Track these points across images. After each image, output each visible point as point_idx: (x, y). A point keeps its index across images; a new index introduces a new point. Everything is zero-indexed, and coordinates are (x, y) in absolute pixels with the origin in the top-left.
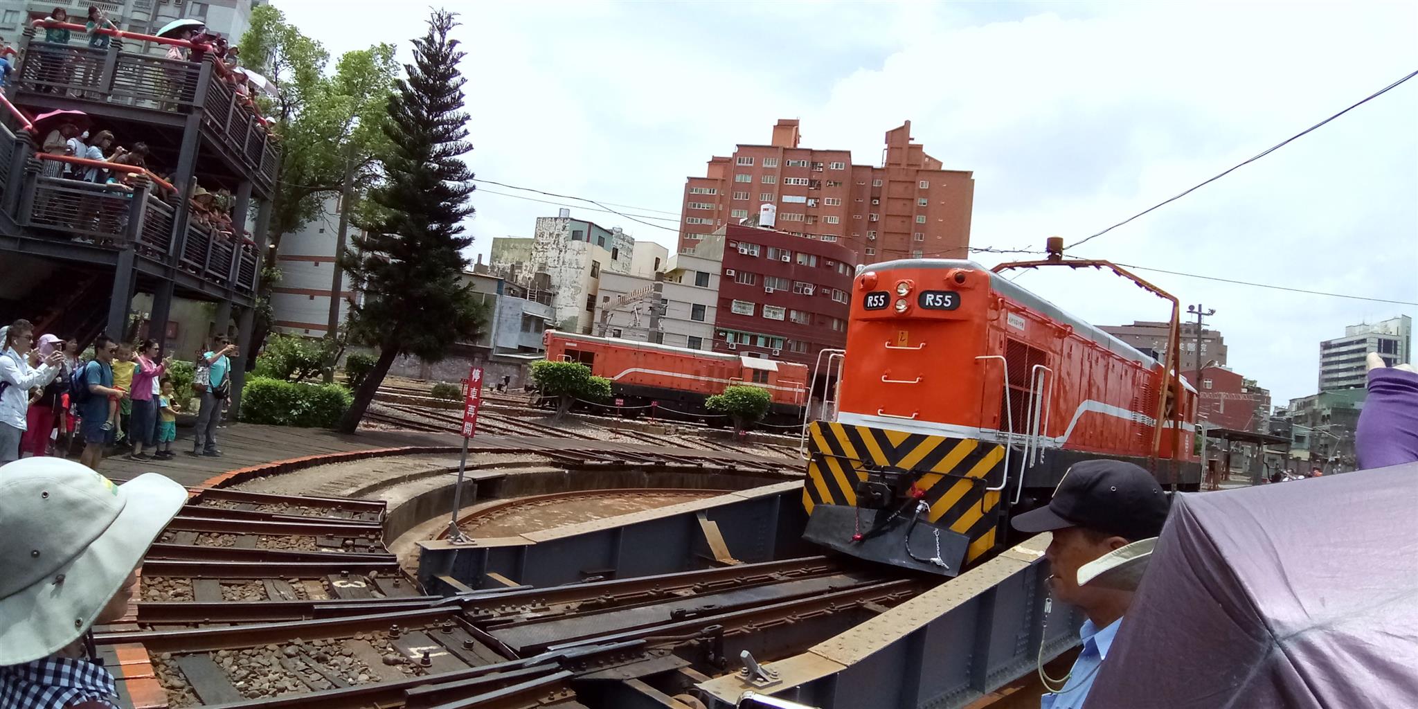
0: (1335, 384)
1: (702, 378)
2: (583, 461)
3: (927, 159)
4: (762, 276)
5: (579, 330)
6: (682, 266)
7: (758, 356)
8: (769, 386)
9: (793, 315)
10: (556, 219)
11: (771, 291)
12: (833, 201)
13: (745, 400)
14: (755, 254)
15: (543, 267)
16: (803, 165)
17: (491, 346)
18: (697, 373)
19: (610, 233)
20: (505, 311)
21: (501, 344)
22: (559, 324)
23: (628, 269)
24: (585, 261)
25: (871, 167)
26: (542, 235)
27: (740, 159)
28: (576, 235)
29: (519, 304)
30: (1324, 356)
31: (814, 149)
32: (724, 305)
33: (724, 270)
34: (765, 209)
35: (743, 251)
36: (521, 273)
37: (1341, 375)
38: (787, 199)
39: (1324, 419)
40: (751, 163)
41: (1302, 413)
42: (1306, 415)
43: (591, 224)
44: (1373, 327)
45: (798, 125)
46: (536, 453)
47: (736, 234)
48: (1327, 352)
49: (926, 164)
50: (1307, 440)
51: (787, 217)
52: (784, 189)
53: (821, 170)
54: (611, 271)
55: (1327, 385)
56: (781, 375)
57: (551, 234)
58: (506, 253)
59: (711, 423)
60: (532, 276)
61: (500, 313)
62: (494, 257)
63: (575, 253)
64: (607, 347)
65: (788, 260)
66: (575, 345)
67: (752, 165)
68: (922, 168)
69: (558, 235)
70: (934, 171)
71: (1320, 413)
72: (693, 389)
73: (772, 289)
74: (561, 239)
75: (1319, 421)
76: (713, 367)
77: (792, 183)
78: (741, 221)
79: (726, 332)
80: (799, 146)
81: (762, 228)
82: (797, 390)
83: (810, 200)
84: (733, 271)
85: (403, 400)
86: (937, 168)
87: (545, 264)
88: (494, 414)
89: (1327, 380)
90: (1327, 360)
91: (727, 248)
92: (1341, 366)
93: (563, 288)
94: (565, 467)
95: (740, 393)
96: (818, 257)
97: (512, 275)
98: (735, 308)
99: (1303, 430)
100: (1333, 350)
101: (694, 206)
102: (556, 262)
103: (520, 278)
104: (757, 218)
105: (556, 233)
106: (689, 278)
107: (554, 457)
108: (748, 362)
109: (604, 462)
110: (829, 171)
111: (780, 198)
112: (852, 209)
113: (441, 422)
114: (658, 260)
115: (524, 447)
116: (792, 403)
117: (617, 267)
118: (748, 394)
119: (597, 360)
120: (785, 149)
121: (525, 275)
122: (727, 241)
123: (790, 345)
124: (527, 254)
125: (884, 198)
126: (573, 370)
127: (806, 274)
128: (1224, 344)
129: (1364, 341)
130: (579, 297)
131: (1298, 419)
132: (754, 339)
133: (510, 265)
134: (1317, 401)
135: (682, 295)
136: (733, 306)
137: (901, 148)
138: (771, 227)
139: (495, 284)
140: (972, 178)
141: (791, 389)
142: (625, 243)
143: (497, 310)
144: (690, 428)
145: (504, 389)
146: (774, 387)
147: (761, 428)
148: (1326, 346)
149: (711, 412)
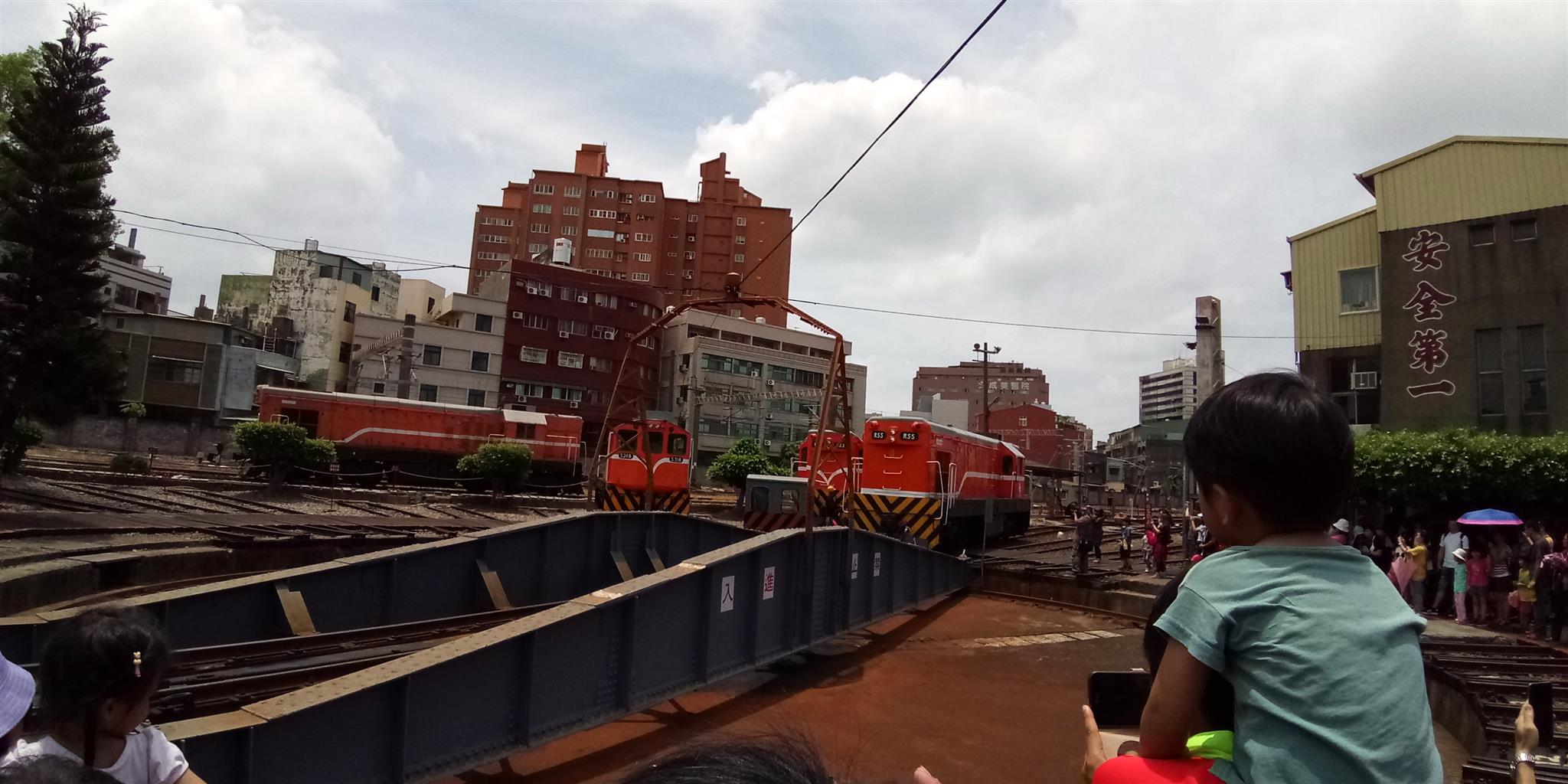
0: (1155, 417)
1: (455, 436)
3: (745, 195)
4: (555, 320)
5: (330, 386)
6: (460, 308)
7: (524, 409)
8: (537, 442)
9: (593, 362)
10: (299, 252)
11: (567, 336)
12: (644, 236)
13: (500, 459)
14: (547, 295)
15: (284, 309)
16: (610, 196)
17: (217, 408)
18: (449, 431)
19: (367, 269)
20: (233, 365)
21: (230, 405)
22: (303, 379)
23: (393, 311)
24: (336, 302)
25: (686, 201)
26: (283, 271)
27: (537, 187)
28: (325, 272)
29: (251, 356)
30: (1144, 390)
31: (621, 178)
32: (510, 352)
33: (510, 312)
34: (559, 244)
35: (531, 290)
36: (257, 317)
37: (1160, 408)
38: (592, 233)
39: (1140, 451)
40: (551, 191)
41: (1119, 446)
42: (1124, 448)
43: (343, 259)
44: (1188, 361)
45: (605, 151)
47: (523, 270)
48: (1145, 386)
49: (745, 200)
50: (1121, 472)
51: (593, 253)
52: (588, 222)
53: (630, 202)
54: (371, 314)
55: (1148, 418)
56: (551, 428)
57: (293, 271)
58: (237, 294)
59: (470, 487)
60: (270, 321)
61: (228, 368)
62: (223, 299)
63: (324, 292)
64: (334, 403)
65: (585, 300)
66: (294, 403)
67: (552, 194)
68: (740, 203)
69: (302, 272)
70: (752, 205)
71: (1136, 445)
72: (445, 449)
73: (567, 334)
74: (307, 277)
75: (1136, 453)
76: (469, 422)
77: (598, 216)
78: (534, 256)
79: (515, 384)
80: (607, 175)
81: (555, 265)
82: (570, 445)
83: (619, 235)
84: (521, 314)
85: (75, 477)
86: (756, 205)
87: (287, 307)
89: (1148, 414)
91: (513, 288)
92: (1160, 400)
93: (309, 336)
95: (494, 451)
96: (620, 299)
97: (246, 321)
98: (524, 356)
100: (1152, 385)
101: (487, 238)
102: (300, 304)
103: (255, 323)
104: (550, 253)
105: (300, 269)
106: (468, 323)
107: (219, 535)
108: (510, 415)
110: (639, 203)
111: (585, 232)
112: (664, 248)
114: (431, 302)
115: (185, 525)
116: (565, 460)
117: (378, 310)
118: (503, 452)
119: (323, 420)
120: (589, 178)
121: (261, 320)
122: (513, 279)
123: (590, 397)
124: (264, 296)
125: (700, 232)
127: (606, 317)
128: (1047, 382)
129: (1180, 375)
130: (328, 345)
131: (1116, 453)
132: (548, 392)
133: (242, 308)
134: (1133, 434)
135: (465, 341)
136: (522, 354)
137: (716, 182)
138: (566, 264)
139: (221, 332)
140: (791, 216)
141: (563, 444)
142: (388, 281)
143: (223, 364)
144: (440, 494)
145: (217, 459)
146: (542, 443)
147: (528, 490)
148: (1145, 380)
149: (465, 474)
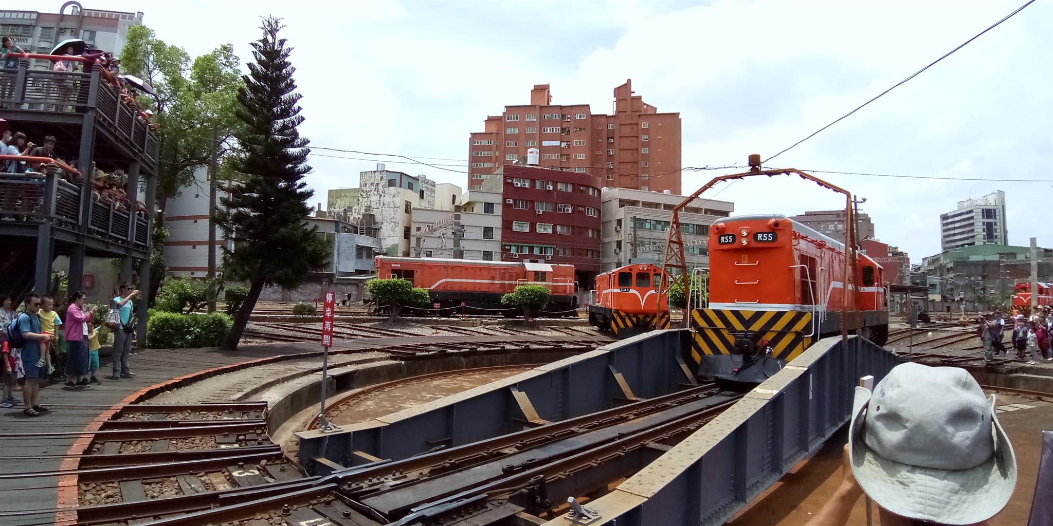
0: (953, 244)
1: (496, 282)
2: (415, 354)
3: (645, 107)
4: (533, 202)
5: (400, 254)
6: (472, 200)
7: (537, 262)
8: (547, 283)
9: (559, 229)
10: (375, 172)
11: (541, 213)
12: (580, 142)
13: (531, 295)
14: (527, 186)
15: (368, 208)
16: (556, 117)
17: (334, 272)
18: (493, 278)
19: (416, 179)
20: (342, 245)
21: (342, 269)
22: (384, 250)
23: (433, 205)
24: (400, 202)
25: (606, 115)
26: (365, 185)
27: (508, 117)
28: (391, 183)
29: (353, 239)
30: (944, 225)
31: (562, 105)
32: (507, 226)
33: (504, 200)
34: (531, 153)
35: (517, 184)
36: (352, 215)
37: (957, 237)
38: (545, 143)
39: (949, 270)
40: (517, 119)
41: (932, 267)
42: (935, 269)
43: (401, 174)
44: (977, 201)
45: (549, 88)
46: (378, 350)
47: (511, 173)
48: (945, 222)
49: (645, 110)
50: (938, 287)
51: (546, 157)
52: (542, 137)
53: (569, 120)
54: (420, 207)
55: (948, 245)
56: (555, 274)
57: (372, 184)
58: (339, 201)
59: (507, 314)
60: (361, 217)
61: (339, 246)
62: (330, 205)
63: (392, 196)
64: (423, 265)
65: (551, 188)
66: (399, 266)
67: (518, 120)
68: (643, 113)
69: (378, 184)
70: (651, 114)
71: (945, 266)
72: (491, 290)
73: (541, 211)
74: (380, 187)
75: (945, 272)
76: (504, 273)
77: (548, 132)
78: (514, 162)
79: (510, 246)
80: (551, 104)
81: (529, 166)
82: (568, 284)
83: (563, 143)
84: (511, 200)
85: (271, 320)
86: (654, 113)
87: (370, 207)
88: (342, 323)
89: (948, 242)
90: (946, 227)
91: (505, 183)
92: (957, 231)
93: (385, 224)
94: (402, 359)
95: (527, 291)
96: (573, 185)
97: (345, 217)
98: (516, 227)
99: (935, 279)
100: (950, 220)
101: (477, 154)
102: (378, 204)
103: (351, 218)
104: (525, 159)
105: (376, 182)
106: (479, 208)
107: (392, 353)
108: (530, 266)
109: (430, 353)
110: (575, 120)
111: (540, 144)
112: (594, 146)
113: (302, 334)
114: (454, 196)
115: (368, 347)
116: (565, 294)
117: (424, 204)
118: (532, 291)
119: (417, 275)
120: (541, 107)
121: (355, 216)
122: (505, 178)
123: (559, 251)
124: (356, 200)
125: (616, 137)
126: (399, 285)
127: (565, 198)
128: (872, 222)
129: (971, 211)
130: (397, 229)
131: (930, 272)
132: (531, 249)
133: (343, 209)
134: (942, 258)
135: (475, 221)
136: (513, 226)
137: (626, 100)
138: (537, 165)
139: (333, 225)
140: (680, 117)
141: (563, 284)
142: (429, 186)
143: (336, 245)
144: (491, 320)
145: (348, 303)
146: (551, 283)
147: (543, 315)
148: (944, 217)
149: (506, 306)
